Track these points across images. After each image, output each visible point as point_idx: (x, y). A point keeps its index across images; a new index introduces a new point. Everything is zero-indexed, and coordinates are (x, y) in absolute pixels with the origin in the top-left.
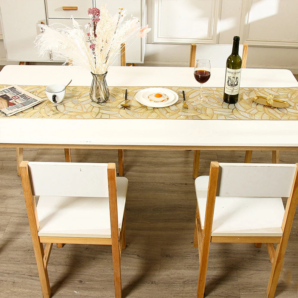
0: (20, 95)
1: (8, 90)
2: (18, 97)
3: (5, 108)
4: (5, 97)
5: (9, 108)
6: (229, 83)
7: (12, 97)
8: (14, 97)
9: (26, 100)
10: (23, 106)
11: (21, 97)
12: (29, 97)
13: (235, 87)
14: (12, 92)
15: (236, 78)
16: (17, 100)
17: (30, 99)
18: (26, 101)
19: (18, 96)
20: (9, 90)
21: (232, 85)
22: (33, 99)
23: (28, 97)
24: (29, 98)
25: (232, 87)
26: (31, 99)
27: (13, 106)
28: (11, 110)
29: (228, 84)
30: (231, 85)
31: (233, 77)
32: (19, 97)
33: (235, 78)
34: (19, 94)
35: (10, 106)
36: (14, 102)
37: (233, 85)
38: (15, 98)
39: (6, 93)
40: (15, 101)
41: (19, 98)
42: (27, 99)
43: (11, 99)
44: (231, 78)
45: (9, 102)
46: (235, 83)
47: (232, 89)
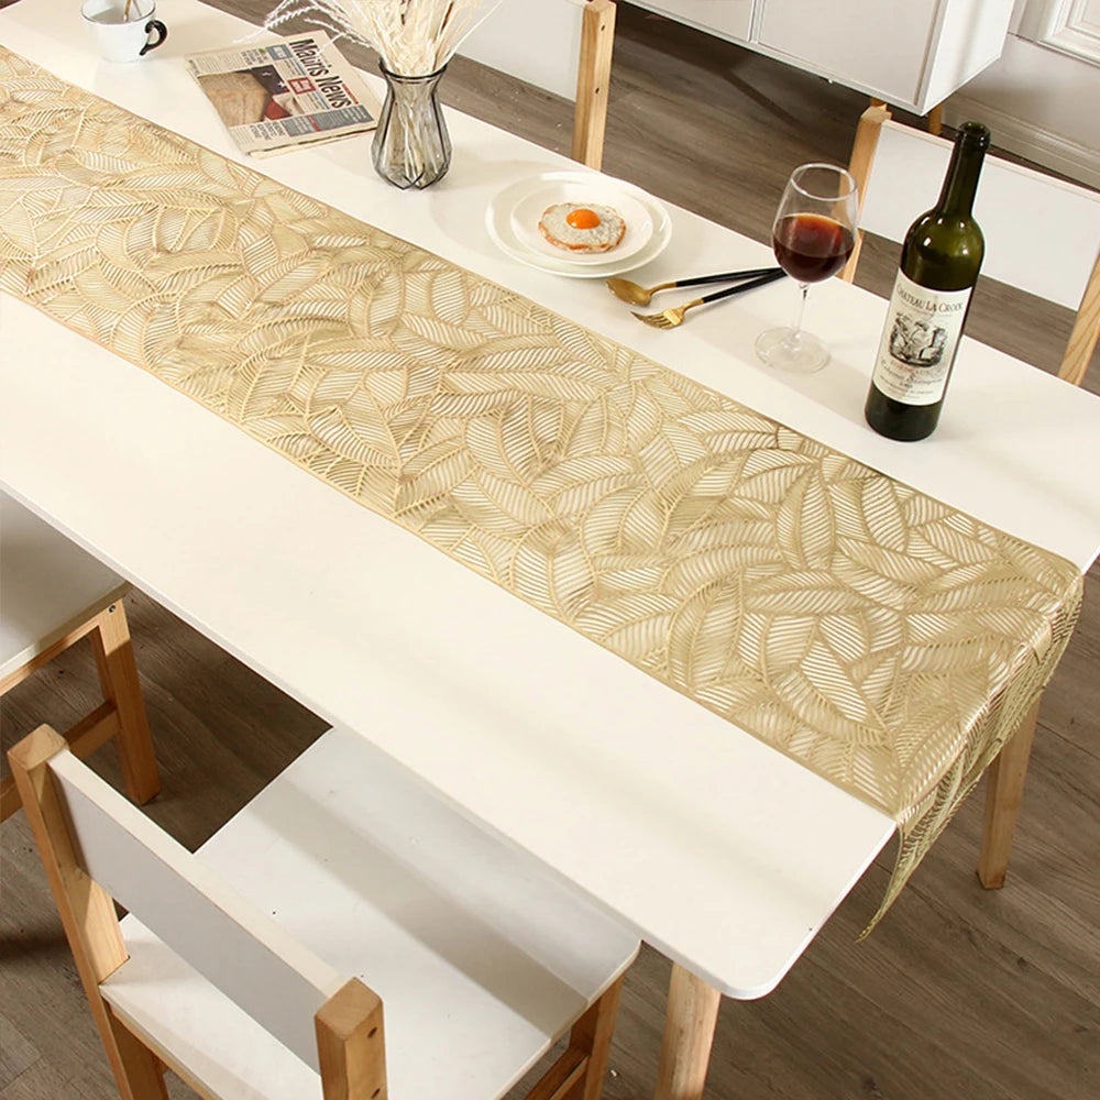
0: (322, 76)
1: (290, 47)
2: (311, 85)
3: (247, 126)
4: (266, 74)
5: (262, 128)
6: (896, 344)
7: (290, 82)
8: (295, 84)
9: (333, 105)
10: (312, 129)
11: (320, 89)
12: (349, 93)
13: (921, 369)
14: (299, 60)
15: (935, 333)
16: (302, 99)
17: (349, 103)
18: (333, 109)
19: (313, 79)
20: (292, 51)
21: (908, 357)
22: (361, 107)
23: (345, 93)
24: (350, 99)
25: (910, 367)
26: (353, 104)
27: (278, 121)
28: (263, 138)
29: (891, 348)
30: (903, 357)
31: (917, 323)
32: (316, 85)
33: (930, 333)
34: (319, 73)
35: (267, 120)
36: (290, 106)
37: (912, 360)
38: (298, 88)
39: (276, 57)
40: (294, 100)
41: (313, 89)
42: (339, 102)
43: (285, 90)
44: (907, 323)
45: (273, 100)
46: (927, 355)
47: (907, 375)
